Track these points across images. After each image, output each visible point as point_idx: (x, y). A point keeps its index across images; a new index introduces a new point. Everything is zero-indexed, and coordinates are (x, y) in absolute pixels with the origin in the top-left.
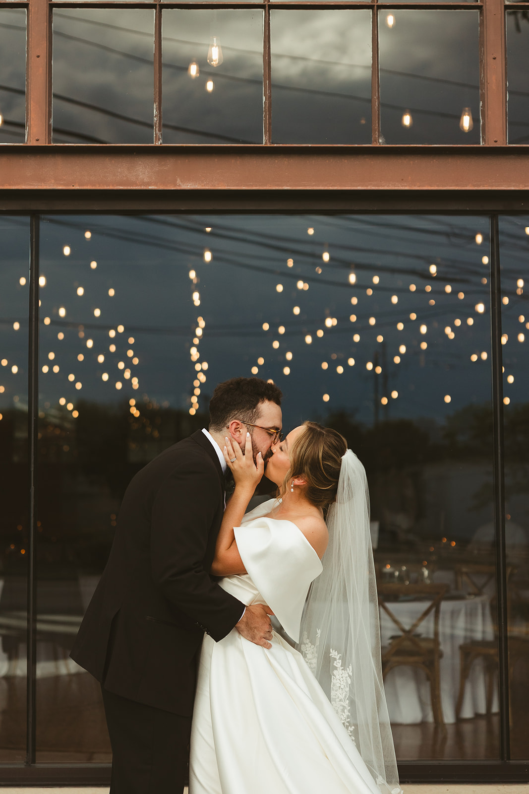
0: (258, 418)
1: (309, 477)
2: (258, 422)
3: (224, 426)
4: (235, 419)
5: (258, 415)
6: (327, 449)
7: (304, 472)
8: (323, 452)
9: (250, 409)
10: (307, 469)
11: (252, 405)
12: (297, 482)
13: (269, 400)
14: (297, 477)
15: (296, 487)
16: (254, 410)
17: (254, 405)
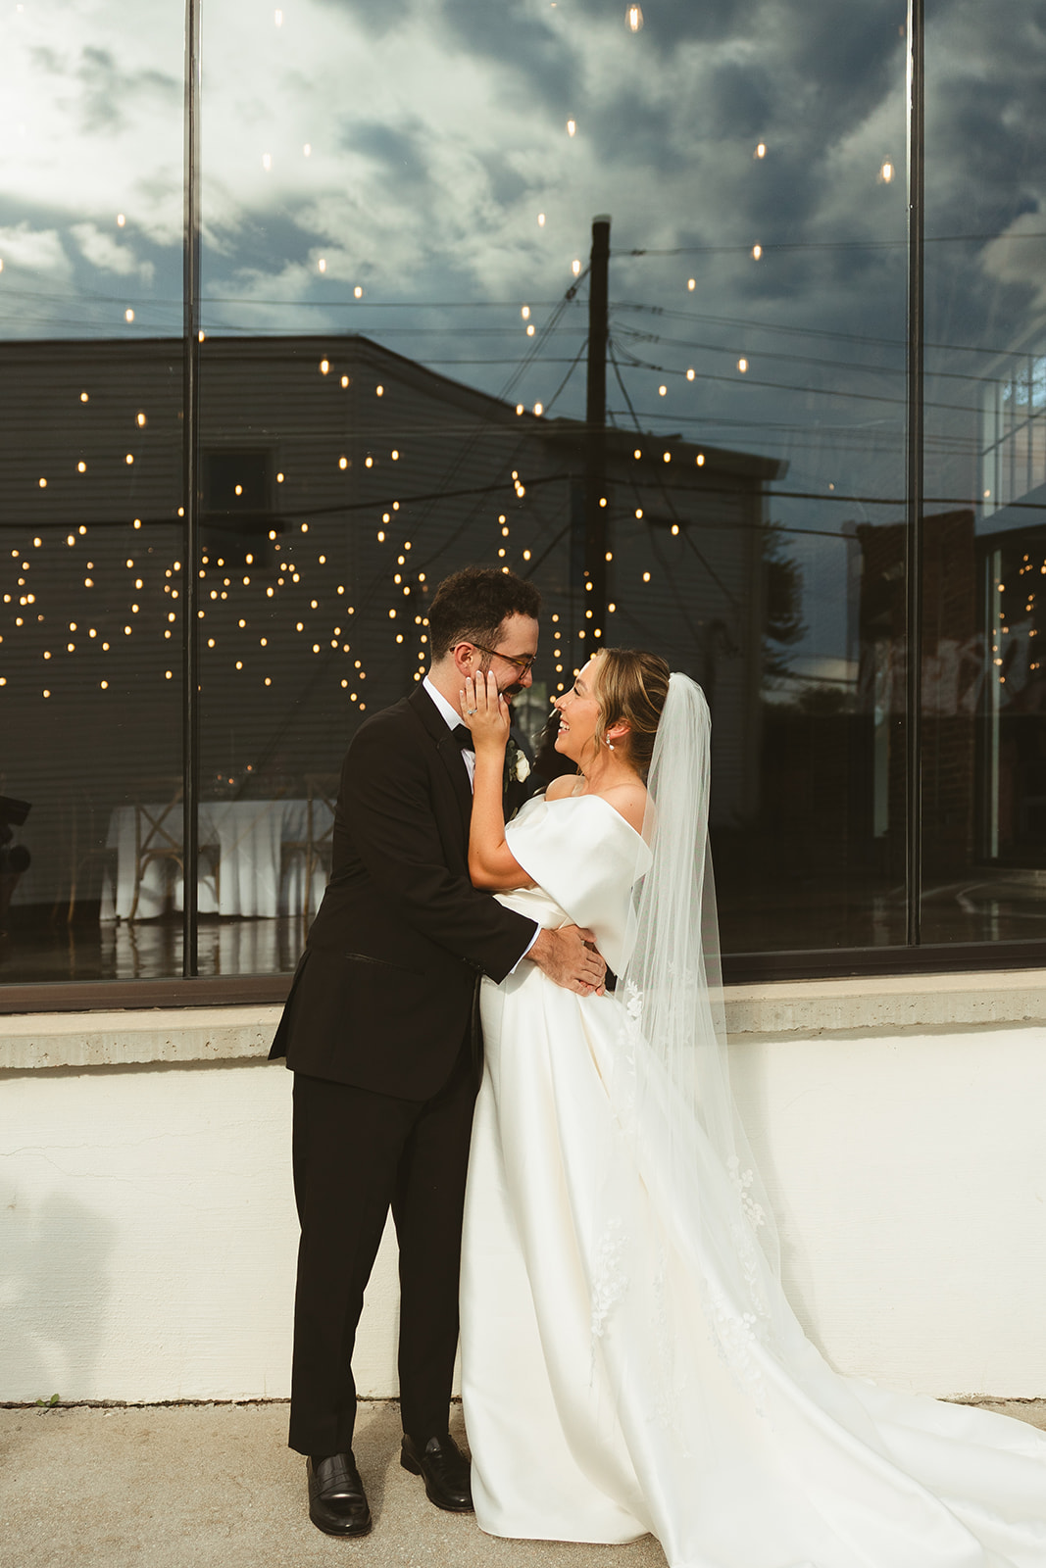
0: (501, 641)
1: (632, 720)
2: (500, 649)
3: (446, 650)
4: (464, 640)
5: (501, 637)
6: (646, 671)
7: (622, 714)
8: (643, 676)
9: (489, 627)
10: (626, 708)
11: (490, 620)
12: (613, 733)
13: (521, 613)
14: (613, 727)
15: (614, 741)
16: (496, 630)
17: (496, 621)
